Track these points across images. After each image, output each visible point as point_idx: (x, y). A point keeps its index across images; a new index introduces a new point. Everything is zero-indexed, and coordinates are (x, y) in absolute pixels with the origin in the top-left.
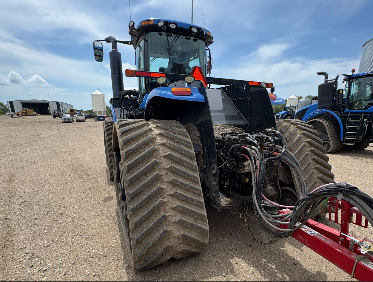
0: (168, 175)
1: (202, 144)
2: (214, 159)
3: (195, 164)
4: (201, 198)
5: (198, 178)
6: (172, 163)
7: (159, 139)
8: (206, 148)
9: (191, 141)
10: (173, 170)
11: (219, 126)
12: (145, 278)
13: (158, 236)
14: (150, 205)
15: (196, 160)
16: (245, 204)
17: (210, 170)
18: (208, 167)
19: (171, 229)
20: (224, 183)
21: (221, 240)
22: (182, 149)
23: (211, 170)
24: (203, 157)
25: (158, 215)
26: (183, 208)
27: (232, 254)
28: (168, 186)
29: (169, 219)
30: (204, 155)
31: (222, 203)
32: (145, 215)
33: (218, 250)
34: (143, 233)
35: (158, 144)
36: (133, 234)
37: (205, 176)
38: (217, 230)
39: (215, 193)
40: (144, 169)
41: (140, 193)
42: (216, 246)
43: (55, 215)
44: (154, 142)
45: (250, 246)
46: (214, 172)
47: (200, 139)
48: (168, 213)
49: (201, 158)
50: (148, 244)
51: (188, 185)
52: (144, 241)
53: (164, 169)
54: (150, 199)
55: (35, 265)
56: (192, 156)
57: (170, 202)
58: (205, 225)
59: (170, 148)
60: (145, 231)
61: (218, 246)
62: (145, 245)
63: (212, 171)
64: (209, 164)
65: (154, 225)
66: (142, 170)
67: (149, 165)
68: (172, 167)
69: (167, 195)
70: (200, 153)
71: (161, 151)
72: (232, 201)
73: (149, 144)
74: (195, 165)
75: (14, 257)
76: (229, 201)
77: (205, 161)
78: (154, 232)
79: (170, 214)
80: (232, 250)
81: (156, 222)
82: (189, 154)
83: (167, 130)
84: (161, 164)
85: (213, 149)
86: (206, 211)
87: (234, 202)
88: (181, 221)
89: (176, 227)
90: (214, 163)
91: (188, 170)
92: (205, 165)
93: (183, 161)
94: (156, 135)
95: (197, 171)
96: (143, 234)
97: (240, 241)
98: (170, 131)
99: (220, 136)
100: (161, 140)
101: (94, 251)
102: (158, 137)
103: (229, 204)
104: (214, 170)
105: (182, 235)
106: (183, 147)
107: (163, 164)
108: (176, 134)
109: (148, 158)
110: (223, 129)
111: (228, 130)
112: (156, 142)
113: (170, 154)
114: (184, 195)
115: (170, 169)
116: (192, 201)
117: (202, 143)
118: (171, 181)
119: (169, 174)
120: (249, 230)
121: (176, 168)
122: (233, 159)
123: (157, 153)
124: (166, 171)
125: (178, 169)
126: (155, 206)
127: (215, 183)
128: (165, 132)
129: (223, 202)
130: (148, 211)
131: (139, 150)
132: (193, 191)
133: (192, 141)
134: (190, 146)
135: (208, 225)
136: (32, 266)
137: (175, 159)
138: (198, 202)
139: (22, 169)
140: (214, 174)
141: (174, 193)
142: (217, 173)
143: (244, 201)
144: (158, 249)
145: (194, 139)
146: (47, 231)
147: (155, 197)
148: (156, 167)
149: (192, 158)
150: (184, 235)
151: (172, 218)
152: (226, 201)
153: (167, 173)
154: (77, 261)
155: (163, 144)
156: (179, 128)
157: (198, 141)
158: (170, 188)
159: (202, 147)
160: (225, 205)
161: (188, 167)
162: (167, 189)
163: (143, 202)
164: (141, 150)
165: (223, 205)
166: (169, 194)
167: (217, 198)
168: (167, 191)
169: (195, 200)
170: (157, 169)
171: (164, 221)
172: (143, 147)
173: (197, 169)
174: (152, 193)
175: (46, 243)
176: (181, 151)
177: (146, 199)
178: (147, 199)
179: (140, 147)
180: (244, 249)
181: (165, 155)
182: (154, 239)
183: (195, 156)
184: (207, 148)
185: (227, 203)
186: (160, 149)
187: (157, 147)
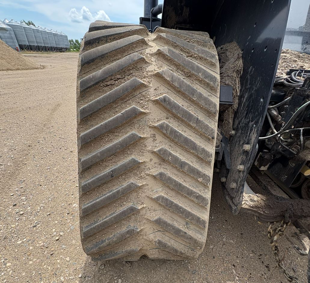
0: (155, 140)
1: (242, 87)
2: (256, 123)
3: (213, 127)
4: (206, 191)
5: (211, 155)
6: (167, 118)
7: (154, 63)
8: (246, 96)
9: (218, 77)
10: (165, 132)
11: (288, 55)
12: (105, 267)
13: (118, 235)
14: (114, 186)
15: (217, 118)
16: (287, 215)
17: (240, 141)
18: (238, 134)
19: (142, 228)
20: (258, 167)
21: (224, 240)
22: (193, 92)
23: (242, 142)
24: (236, 113)
25: (125, 203)
26: (168, 202)
27: (232, 273)
28: (151, 160)
29: (142, 213)
30: (238, 109)
31: (243, 203)
32: (101, 201)
33: (214, 257)
34: (94, 226)
35: (149, 74)
36: (83, 222)
37: (228, 148)
38: (224, 221)
39: (237, 184)
40: (111, 121)
41: (101, 163)
42: (214, 249)
43: (66, 151)
44: (141, 68)
45: (267, 267)
46: (247, 147)
47: (241, 77)
48: (143, 203)
49: (231, 116)
50: (103, 242)
51: (188, 164)
52: (98, 234)
53: (150, 127)
54: (113, 177)
55: (18, 204)
56: (212, 109)
57: (150, 187)
58: (201, 234)
59: (170, 85)
60: (98, 225)
61: (216, 249)
62: (98, 241)
63: (243, 144)
64: (242, 130)
65: (113, 219)
66: (106, 124)
67: (121, 116)
68: (165, 125)
69: (147, 175)
70: (232, 105)
71: (152, 90)
72: (263, 203)
73: (132, 72)
74: (212, 130)
75: (10, 189)
76: (258, 202)
77: (237, 122)
78: (116, 226)
79: (145, 206)
80: (235, 264)
81: (117, 215)
82: (206, 104)
83: (176, 46)
84: (147, 117)
85: (262, 100)
86: (209, 213)
87: (267, 206)
88: (160, 221)
89: (151, 226)
90: (255, 130)
91: (197, 136)
92: (234, 130)
93: (190, 116)
94: (152, 55)
95: (213, 142)
96: (94, 228)
97: (253, 251)
98: (181, 50)
99: (285, 76)
100: (158, 68)
101: (74, 205)
102: (153, 59)
103: (256, 207)
104: (248, 143)
105: (157, 242)
106: (199, 87)
107: (150, 116)
108: (191, 56)
109: (125, 100)
110: (295, 61)
111: (306, 64)
112: (148, 69)
113: (167, 99)
114: (175, 181)
115: (162, 130)
116: (188, 194)
117: (242, 84)
118: (157, 152)
119: (159, 138)
120: (276, 251)
121: (172, 128)
122: (302, 129)
123: (144, 93)
124: (153, 132)
125: (176, 132)
126: (119, 191)
127: (241, 167)
128: (169, 50)
129: (245, 200)
130: (106, 196)
131: (109, 83)
132: (195, 177)
133: (222, 77)
134: (213, 87)
135: (206, 234)
136: (15, 205)
137: (174, 111)
138: (199, 197)
139: (68, 101)
140: (246, 152)
141: (158, 175)
142: (252, 152)
143: (287, 210)
144: (118, 249)
145: (228, 76)
146: (49, 168)
147: (125, 174)
148: (135, 120)
149: (209, 114)
150: (160, 242)
151: (148, 212)
152: (252, 200)
153: (154, 136)
154: (53, 212)
155: (159, 76)
156: (204, 46)
157: (235, 80)
158: (155, 163)
159: (238, 94)
160: (247, 207)
161: (197, 130)
162: (149, 165)
163: (101, 180)
164: (112, 82)
165: (243, 207)
166: (151, 174)
167: (237, 192)
168: (147, 167)
169: (195, 193)
170: (137, 126)
171: (133, 214)
172: (119, 76)
173: (213, 138)
174: (118, 167)
175: (42, 180)
176: (191, 96)
177: (106, 176)
178: (108, 176)
179: (112, 75)
180: (255, 270)
181: (156, 98)
182: (112, 237)
183: (218, 109)
184: (250, 96)
185: (252, 204)
186: (151, 85)
187: (144, 81)
